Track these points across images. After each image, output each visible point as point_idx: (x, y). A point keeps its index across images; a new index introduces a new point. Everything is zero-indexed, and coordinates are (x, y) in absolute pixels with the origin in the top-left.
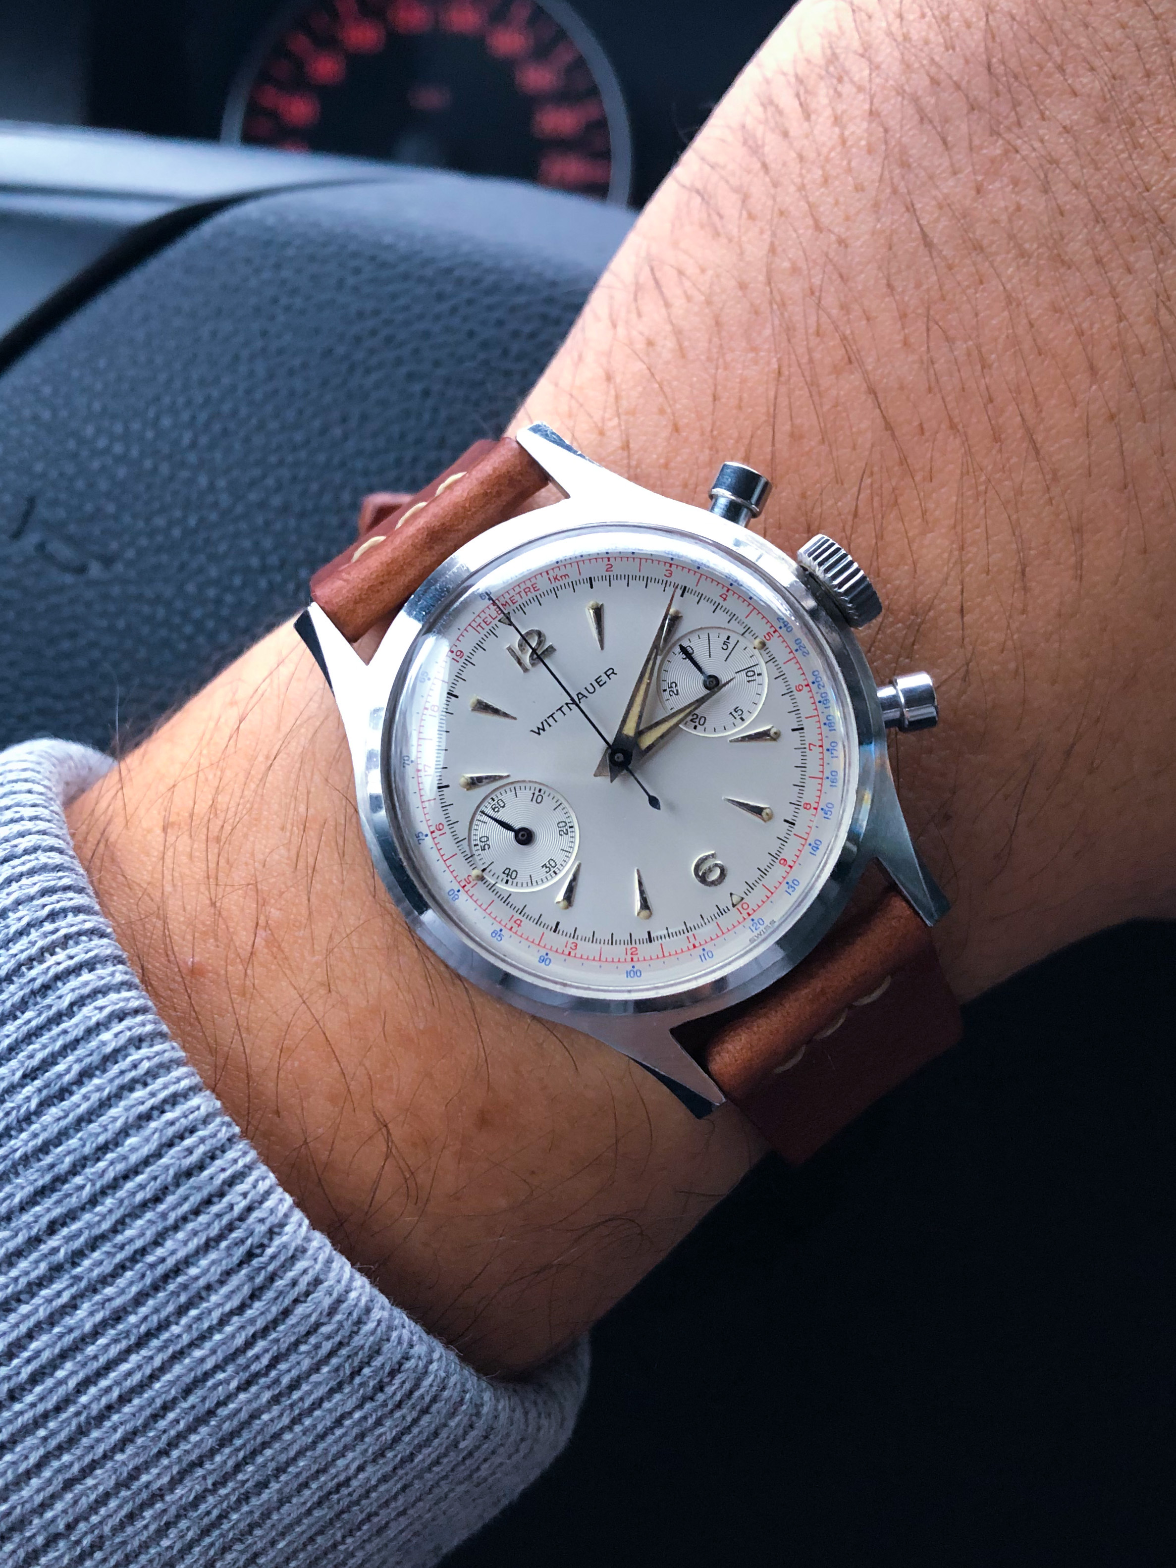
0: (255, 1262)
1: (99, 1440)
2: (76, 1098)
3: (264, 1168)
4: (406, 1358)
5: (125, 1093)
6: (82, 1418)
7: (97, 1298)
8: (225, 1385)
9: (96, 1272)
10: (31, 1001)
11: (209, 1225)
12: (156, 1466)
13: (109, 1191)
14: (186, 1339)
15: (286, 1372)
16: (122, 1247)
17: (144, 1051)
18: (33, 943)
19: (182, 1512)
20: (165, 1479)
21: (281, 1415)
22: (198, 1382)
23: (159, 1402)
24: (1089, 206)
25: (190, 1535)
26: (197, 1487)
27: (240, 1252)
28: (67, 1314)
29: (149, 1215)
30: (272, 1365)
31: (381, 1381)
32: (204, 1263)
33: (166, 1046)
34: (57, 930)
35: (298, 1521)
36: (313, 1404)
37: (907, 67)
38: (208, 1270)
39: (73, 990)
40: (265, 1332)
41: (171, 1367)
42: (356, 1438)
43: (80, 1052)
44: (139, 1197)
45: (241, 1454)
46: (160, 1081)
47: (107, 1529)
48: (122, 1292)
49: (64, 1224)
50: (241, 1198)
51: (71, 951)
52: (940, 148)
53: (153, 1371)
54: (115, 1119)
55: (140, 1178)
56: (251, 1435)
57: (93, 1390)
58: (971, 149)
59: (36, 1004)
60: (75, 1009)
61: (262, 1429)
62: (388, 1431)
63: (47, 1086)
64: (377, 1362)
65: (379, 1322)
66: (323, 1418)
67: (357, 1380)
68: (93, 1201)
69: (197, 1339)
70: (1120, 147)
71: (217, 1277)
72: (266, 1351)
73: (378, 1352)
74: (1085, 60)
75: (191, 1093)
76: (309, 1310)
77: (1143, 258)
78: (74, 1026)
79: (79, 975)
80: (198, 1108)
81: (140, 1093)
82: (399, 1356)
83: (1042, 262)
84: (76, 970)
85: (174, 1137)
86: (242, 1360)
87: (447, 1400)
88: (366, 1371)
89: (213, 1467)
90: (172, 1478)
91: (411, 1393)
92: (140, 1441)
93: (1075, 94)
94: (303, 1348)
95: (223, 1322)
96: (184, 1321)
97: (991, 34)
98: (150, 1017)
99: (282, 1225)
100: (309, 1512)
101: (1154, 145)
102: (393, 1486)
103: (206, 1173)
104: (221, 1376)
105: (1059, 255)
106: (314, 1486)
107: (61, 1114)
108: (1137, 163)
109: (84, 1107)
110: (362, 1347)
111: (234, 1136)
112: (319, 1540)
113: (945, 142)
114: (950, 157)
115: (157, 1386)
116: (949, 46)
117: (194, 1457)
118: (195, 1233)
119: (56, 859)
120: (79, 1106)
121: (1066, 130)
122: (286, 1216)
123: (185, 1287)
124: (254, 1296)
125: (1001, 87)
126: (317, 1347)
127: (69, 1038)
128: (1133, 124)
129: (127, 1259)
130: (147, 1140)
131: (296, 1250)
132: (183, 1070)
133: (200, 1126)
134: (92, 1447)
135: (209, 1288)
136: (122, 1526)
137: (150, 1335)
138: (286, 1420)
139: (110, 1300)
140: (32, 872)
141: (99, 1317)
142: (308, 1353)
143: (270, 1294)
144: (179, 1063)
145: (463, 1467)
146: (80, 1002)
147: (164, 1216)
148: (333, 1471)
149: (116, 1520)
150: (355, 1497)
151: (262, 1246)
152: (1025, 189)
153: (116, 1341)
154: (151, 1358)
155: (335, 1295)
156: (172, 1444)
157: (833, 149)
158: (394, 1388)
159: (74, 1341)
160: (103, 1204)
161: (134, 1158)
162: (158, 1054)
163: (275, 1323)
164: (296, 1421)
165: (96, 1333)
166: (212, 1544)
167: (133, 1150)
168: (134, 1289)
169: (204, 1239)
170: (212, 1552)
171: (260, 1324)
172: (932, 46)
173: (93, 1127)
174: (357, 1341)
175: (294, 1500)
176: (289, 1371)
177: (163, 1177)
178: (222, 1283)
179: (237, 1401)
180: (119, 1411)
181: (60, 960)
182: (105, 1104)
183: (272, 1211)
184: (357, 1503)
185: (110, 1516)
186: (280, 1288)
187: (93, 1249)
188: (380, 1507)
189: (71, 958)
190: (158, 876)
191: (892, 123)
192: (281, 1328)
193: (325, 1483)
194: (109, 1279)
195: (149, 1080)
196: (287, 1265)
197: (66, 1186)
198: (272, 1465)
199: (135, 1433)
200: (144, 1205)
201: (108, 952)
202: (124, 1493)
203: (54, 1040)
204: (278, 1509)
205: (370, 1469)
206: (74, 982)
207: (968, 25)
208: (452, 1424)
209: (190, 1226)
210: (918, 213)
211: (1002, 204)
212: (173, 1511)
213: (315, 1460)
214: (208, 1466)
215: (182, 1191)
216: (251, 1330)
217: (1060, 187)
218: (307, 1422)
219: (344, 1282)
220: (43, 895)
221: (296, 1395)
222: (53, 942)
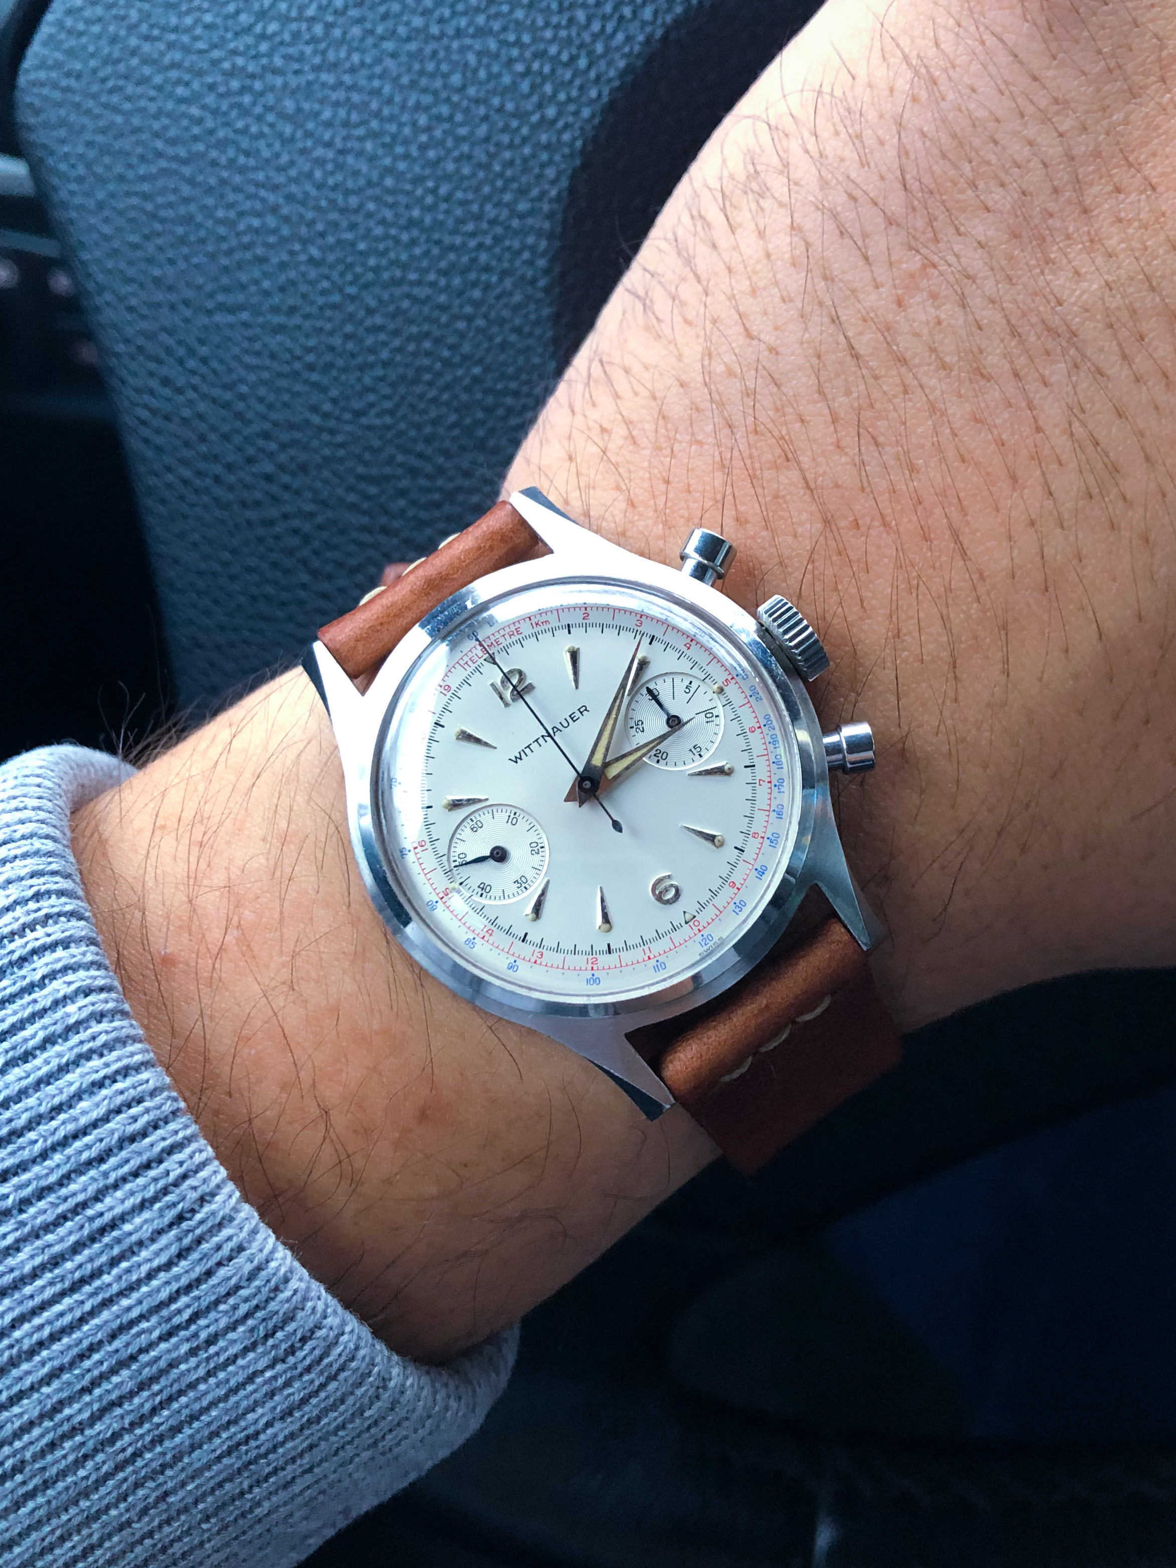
0: (185, 1225)
1: (28, 1373)
2: (38, 1062)
3: (203, 1142)
4: (318, 1326)
5: (83, 1061)
6: (15, 1351)
7: (38, 1243)
8: (147, 1335)
9: (38, 1221)
10: (9, 971)
11: (145, 1187)
12: (78, 1402)
13: (59, 1148)
14: (115, 1288)
15: (205, 1327)
16: (65, 1199)
17: (104, 1026)
18: (17, 920)
19: (100, 1447)
20: (86, 1415)
21: (198, 1366)
22: (123, 1329)
23: (85, 1344)
24: (1005, 321)
25: (105, 1468)
26: (115, 1425)
27: (171, 1214)
28: (9, 1255)
29: (92, 1173)
30: (192, 1320)
31: (292, 1346)
32: (138, 1220)
33: (125, 1023)
34: (39, 909)
35: (208, 1466)
36: (228, 1359)
37: (824, 183)
38: (141, 1227)
39: (47, 964)
40: (188, 1288)
41: (100, 1312)
42: (266, 1395)
43: (46, 1020)
44: (85, 1156)
45: (158, 1399)
46: (115, 1054)
47: (28, 1455)
48: (62, 1240)
49: (16, 1174)
50: (177, 1166)
51: (49, 930)
52: (861, 263)
53: (83, 1314)
54: (71, 1084)
55: (87, 1139)
56: (169, 1383)
57: (26, 1327)
58: (891, 264)
59: (13, 973)
60: (47, 981)
61: (179, 1378)
62: (296, 1392)
63: (14, 1048)
64: (290, 1328)
65: (296, 1292)
66: (236, 1374)
67: (270, 1342)
68: (44, 1155)
69: (126, 1289)
70: (1033, 262)
71: (148, 1234)
72: (188, 1306)
73: (292, 1319)
74: (996, 176)
75: (143, 1068)
76: (230, 1273)
77: (1058, 371)
78: (43, 997)
79: (54, 951)
80: (147, 1081)
81: (96, 1062)
82: (312, 1325)
83: (963, 375)
84: (52, 947)
85: (122, 1105)
86: (165, 1313)
87: (355, 1371)
88: (280, 1335)
89: (131, 1408)
90: (92, 1414)
91: (321, 1359)
92: (66, 1377)
93: (988, 210)
94: (222, 1307)
95: (150, 1276)
96: (115, 1271)
97: (903, 152)
98: (113, 995)
99: (213, 1194)
100: (219, 1459)
101: (1065, 261)
102: (300, 1443)
103: (147, 1140)
104: (144, 1325)
105: (978, 369)
106: (224, 1435)
107: (23, 1074)
108: (1049, 277)
109: (45, 1070)
110: (277, 1313)
111: (178, 1109)
112: (228, 1486)
113: (866, 258)
114: (872, 271)
115: (86, 1328)
116: (864, 163)
117: (114, 1396)
118: (132, 1193)
119: (50, 845)
120: (40, 1069)
121: (981, 245)
122: (218, 1187)
123: (118, 1241)
124: (181, 1255)
125: (916, 203)
126: (235, 1308)
127: (38, 1007)
128: (1044, 240)
129: (70, 1210)
130: (97, 1105)
131: (223, 1218)
132: (138, 1046)
133: (148, 1098)
134: (21, 1379)
135: (140, 1244)
136: (42, 1454)
137: (83, 1281)
138: (201, 1372)
139: (50, 1246)
140: (25, 856)
141: (38, 1261)
142: (226, 1312)
143: (195, 1256)
144: (135, 1039)
145: (367, 1435)
146: (52, 976)
147: (106, 1175)
148: (243, 1424)
149: (37, 1447)
150: (263, 1450)
151: (193, 1211)
152: (943, 304)
153: (52, 1283)
154: (82, 1302)
155: (256, 1262)
156: (95, 1383)
157: (758, 261)
158: (304, 1353)
159: (14, 1280)
160: (52, 1159)
161: (83, 1121)
162: (115, 1029)
163: (198, 1281)
164: (209, 1374)
165: (35, 1275)
166: (125, 1480)
167: (84, 1113)
168: (73, 1239)
169: (139, 1199)
170: (125, 1486)
171: (184, 1281)
172: (848, 163)
173: (51, 1089)
174: (272, 1306)
175: (205, 1447)
176: (208, 1326)
177: (108, 1140)
178: (153, 1240)
179: (157, 1350)
180: (48, 1348)
181: (38, 937)
182: (63, 1069)
183: (205, 1181)
184: (265, 1455)
185: (32, 1443)
186: (205, 1251)
187: (40, 1198)
188: (286, 1463)
189: (49, 935)
190: (141, 872)
191: (814, 238)
192: (204, 1287)
193: (235, 1434)
194: (52, 1227)
195: (105, 1052)
196: (214, 1231)
197: (21, 1140)
198: (185, 1412)
199: (61, 1369)
200: (89, 1163)
201: (83, 933)
202: (47, 1424)
203: (24, 1007)
204: (190, 1453)
205: (278, 1425)
206: (49, 957)
207: (882, 143)
208: (359, 1392)
209: (128, 1186)
210: (844, 326)
211: (923, 318)
212: (91, 1444)
213: (227, 1411)
214: (127, 1406)
215: (124, 1154)
216: (175, 1286)
217: (976, 301)
218: (222, 1375)
219: (266, 1251)
220: (32, 877)
221: (213, 1350)
222: (34, 920)
